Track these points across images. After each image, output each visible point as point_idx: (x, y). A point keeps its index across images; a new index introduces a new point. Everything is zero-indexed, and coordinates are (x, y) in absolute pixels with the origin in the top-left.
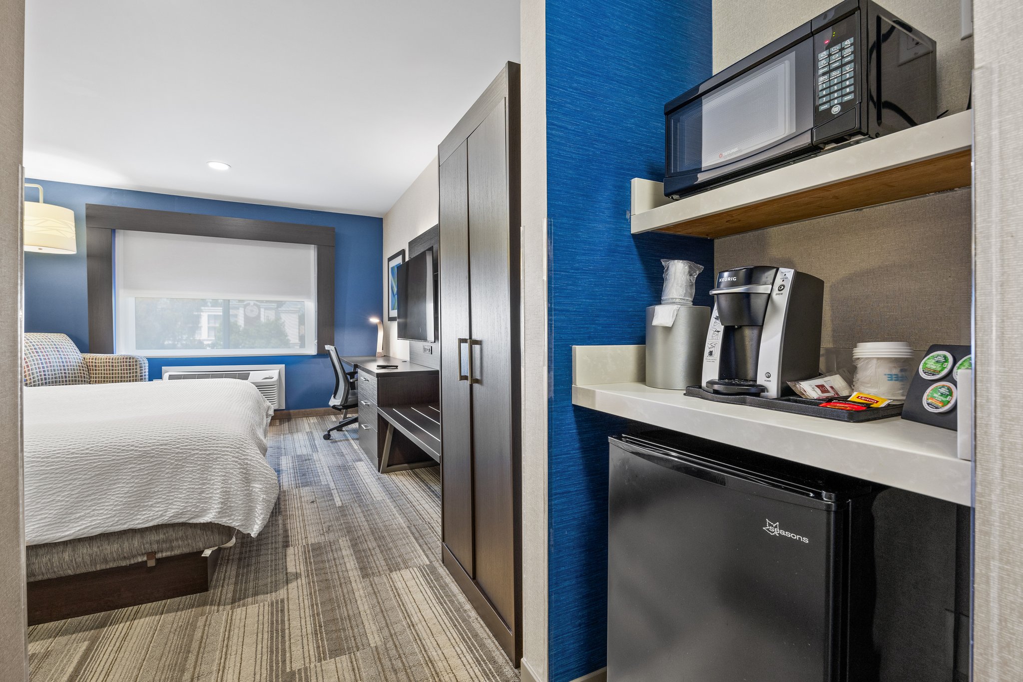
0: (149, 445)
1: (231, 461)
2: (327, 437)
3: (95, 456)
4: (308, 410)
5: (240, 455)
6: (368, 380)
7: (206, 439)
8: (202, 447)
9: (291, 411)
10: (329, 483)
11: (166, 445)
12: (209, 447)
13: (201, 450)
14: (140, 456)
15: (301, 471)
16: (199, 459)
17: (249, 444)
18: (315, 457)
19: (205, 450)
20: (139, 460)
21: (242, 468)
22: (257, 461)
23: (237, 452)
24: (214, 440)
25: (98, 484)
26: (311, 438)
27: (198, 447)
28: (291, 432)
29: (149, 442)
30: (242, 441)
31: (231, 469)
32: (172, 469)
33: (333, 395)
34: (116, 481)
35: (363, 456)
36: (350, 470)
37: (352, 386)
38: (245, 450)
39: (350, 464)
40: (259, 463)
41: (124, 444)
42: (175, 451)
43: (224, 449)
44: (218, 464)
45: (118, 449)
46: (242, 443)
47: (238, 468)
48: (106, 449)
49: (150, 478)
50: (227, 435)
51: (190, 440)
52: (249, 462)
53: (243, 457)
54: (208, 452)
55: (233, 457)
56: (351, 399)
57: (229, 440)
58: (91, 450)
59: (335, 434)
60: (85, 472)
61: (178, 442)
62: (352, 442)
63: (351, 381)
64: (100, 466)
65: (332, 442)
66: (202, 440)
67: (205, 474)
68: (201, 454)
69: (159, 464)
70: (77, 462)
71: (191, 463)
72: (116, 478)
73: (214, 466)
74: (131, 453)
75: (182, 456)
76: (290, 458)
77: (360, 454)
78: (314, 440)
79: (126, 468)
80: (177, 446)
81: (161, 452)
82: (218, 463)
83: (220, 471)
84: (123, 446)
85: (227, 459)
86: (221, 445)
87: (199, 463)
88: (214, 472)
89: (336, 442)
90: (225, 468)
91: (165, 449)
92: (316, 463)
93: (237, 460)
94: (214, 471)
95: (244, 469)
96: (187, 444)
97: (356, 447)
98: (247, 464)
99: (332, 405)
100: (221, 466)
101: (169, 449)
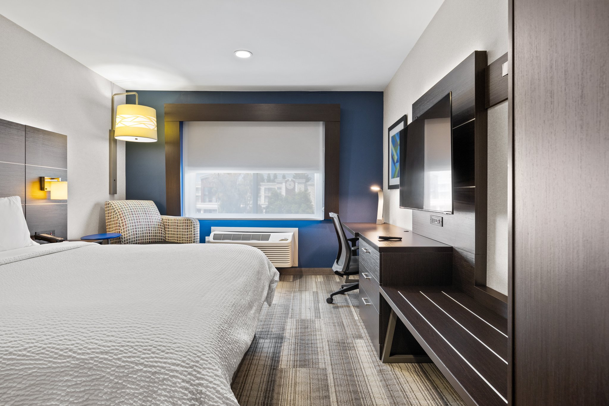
0: (89, 351)
1: (181, 387)
2: (330, 301)
3: (31, 360)
4: (316, 269)
5: (193, 378)
6: (369, 252)
7: (154, 350)
8: (147, 362)
9: (303, 269)
10: (327, 367)
11: (107, 353)
12: (156, 362)
13: (146, 366)
14: (77, 366)
15: (301, 342)
16: (143, 378)
17: (207, 361)
18: (317, 325)
19: (151, 366)
20: (76, 372)
21: (193, 399)
22: (214, 388)
23: (190, 374)
24: (163, 351)
25: (31, 398)
26: (317, 301)
27: (142, 361)
28: (300, 291)
29: (90, 347)
30: (198, 357)
31: (179, 399)
32: (110, 388)
33: (336, 260)
34: (50, 397)
35: (364, 332)
36: (349, 350)
37: (354, 253)
38: (201, 370)
39: (350, 341)
40: (218, 392)
41: (62, 347)
42: (115, 363)
43: (173, 367)
44: (164, 390)
45: (56, 353)
46: (197, 359)
47: (188, 399)
48: (43, 351)
49: (86, 397)
50: (179, 345)
51: (135, 349)
52: (204, 390)
53: (197, 382)
54: (154, 370)
55: (184, 381)
56: (352, 266)
57: (180, 353)
58: (29, 352)
59: (337, 299)
60: (20, 380)
61: (121, 351)
62: (353, 309)
63: (353, 249)
64: (34, 374)
65: (334, 308)
66: (149, 350)
67: (148, 401)
68: (145, 372)
69: (97, 379)
70: (13, 365)
71: (133, 383)
72: (50, 392)
73: (159, 392)
74: (68, 360)
75: (123, 372)
76: (294, 322)
77: (360, 327)
78: (318, 302)
79: (62, 381)
80: (120, 356)
81: (100, 362)
82: (164, 387)
83: (166, 401)
84: (62, 350)
85: (175, 383)
86: (169, 361)
87: (142, 384)
88: (159, 400)
89: (337, 307)
90: (171, 397)
91: (106, 359)
92: (317, 333)
93: (187, 385)
94: (159, 398)
95: (196, 400)
96: (130, 354)
97: (356, 318)
98: (201, 393)
99: (335, 271)
100: (168, 392)
101: (110, 360)
